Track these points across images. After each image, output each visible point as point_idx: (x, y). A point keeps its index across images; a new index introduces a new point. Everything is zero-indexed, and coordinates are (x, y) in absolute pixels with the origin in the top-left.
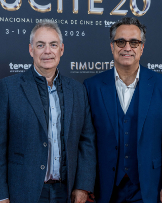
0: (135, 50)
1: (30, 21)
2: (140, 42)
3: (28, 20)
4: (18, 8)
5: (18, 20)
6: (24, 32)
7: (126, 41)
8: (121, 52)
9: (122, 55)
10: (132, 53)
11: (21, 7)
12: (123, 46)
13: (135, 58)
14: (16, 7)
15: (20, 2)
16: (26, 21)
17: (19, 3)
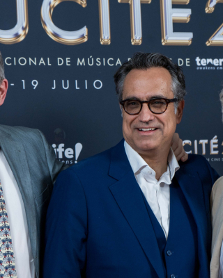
0: (162, 116)
1: (46, 62)
2: (168, 101)
3: (42, 61)
4: (22, 38)
5: (22, 61)
6: (35, 84)
7: (142, 103)
8: (134, 124)
9: (138, 129)
10: (156, 124)
11: (27, 36)
12: (137, 111)
13: (163, 132)
14: (17, 36)
15: (24, 25)
16: (38, 62)
17: (24, 29)
